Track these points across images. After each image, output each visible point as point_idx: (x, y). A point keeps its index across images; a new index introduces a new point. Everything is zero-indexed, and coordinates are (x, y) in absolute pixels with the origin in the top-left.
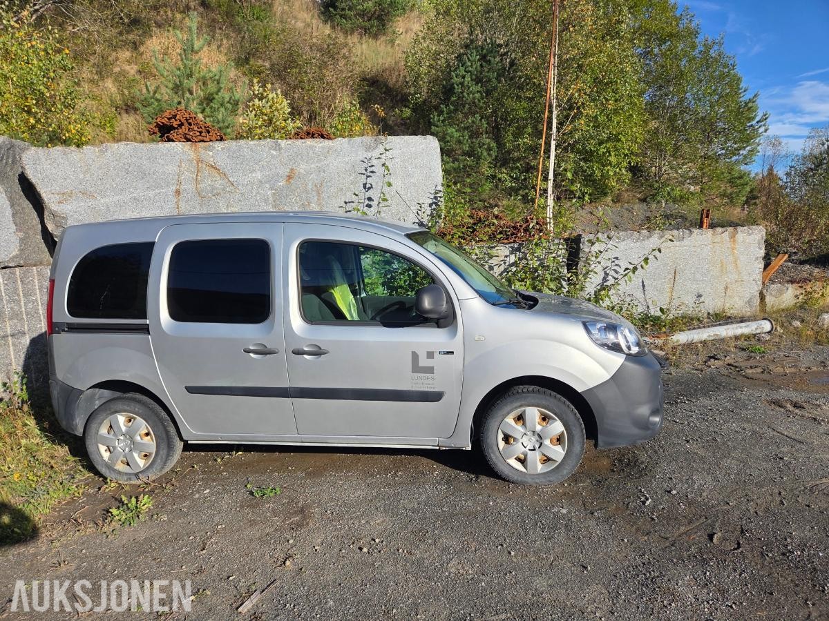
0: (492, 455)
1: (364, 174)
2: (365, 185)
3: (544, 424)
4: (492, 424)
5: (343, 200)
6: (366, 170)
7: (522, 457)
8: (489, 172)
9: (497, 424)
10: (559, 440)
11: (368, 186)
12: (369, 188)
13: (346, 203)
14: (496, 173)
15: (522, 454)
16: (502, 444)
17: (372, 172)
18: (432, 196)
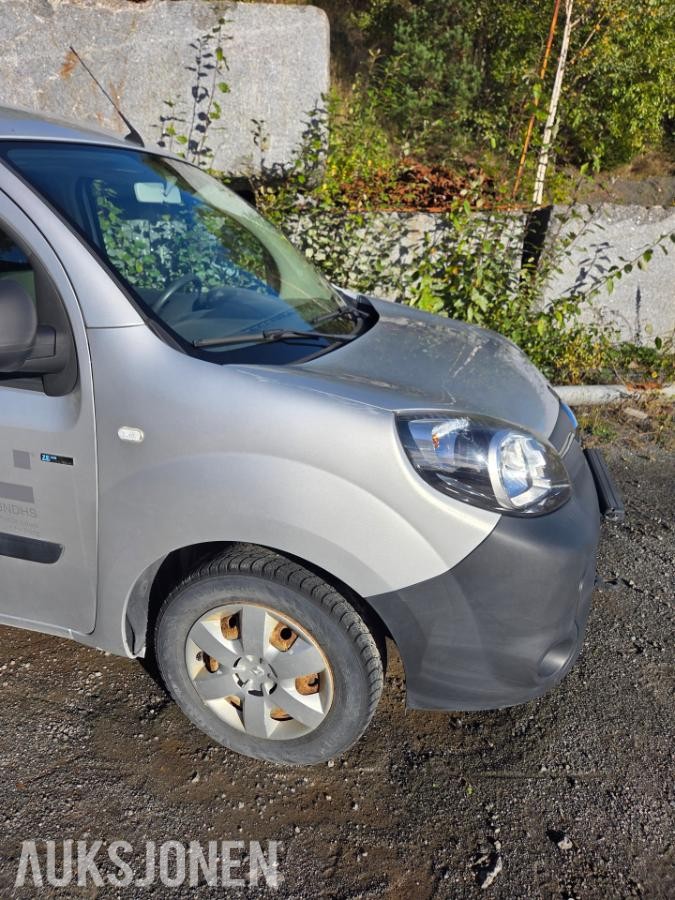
0: (174, 686)
1: (194, 70)
2: (195, 89)
3: (285, 645)
4: (174, 624)
5: (157, 114)
6: (199, 62)
7: (238, 701)
8: (465, 117)
9: (183, 627)
10: (318, 683)
11: (200, 91)
12: (202, 97)
13: (162, 119)
14: (474, 117)
15: (237, 695)
16: (196, 667)
17: (209, 67)
18: (308, 119)
